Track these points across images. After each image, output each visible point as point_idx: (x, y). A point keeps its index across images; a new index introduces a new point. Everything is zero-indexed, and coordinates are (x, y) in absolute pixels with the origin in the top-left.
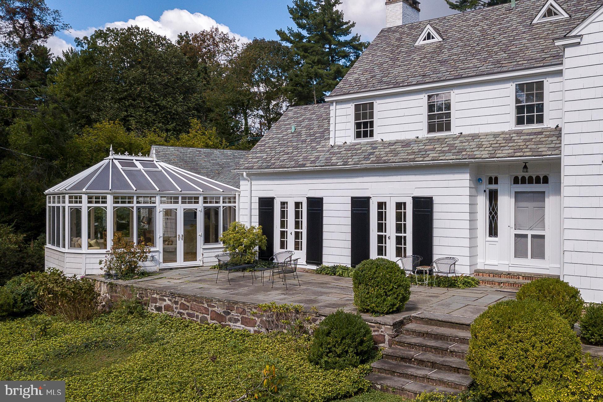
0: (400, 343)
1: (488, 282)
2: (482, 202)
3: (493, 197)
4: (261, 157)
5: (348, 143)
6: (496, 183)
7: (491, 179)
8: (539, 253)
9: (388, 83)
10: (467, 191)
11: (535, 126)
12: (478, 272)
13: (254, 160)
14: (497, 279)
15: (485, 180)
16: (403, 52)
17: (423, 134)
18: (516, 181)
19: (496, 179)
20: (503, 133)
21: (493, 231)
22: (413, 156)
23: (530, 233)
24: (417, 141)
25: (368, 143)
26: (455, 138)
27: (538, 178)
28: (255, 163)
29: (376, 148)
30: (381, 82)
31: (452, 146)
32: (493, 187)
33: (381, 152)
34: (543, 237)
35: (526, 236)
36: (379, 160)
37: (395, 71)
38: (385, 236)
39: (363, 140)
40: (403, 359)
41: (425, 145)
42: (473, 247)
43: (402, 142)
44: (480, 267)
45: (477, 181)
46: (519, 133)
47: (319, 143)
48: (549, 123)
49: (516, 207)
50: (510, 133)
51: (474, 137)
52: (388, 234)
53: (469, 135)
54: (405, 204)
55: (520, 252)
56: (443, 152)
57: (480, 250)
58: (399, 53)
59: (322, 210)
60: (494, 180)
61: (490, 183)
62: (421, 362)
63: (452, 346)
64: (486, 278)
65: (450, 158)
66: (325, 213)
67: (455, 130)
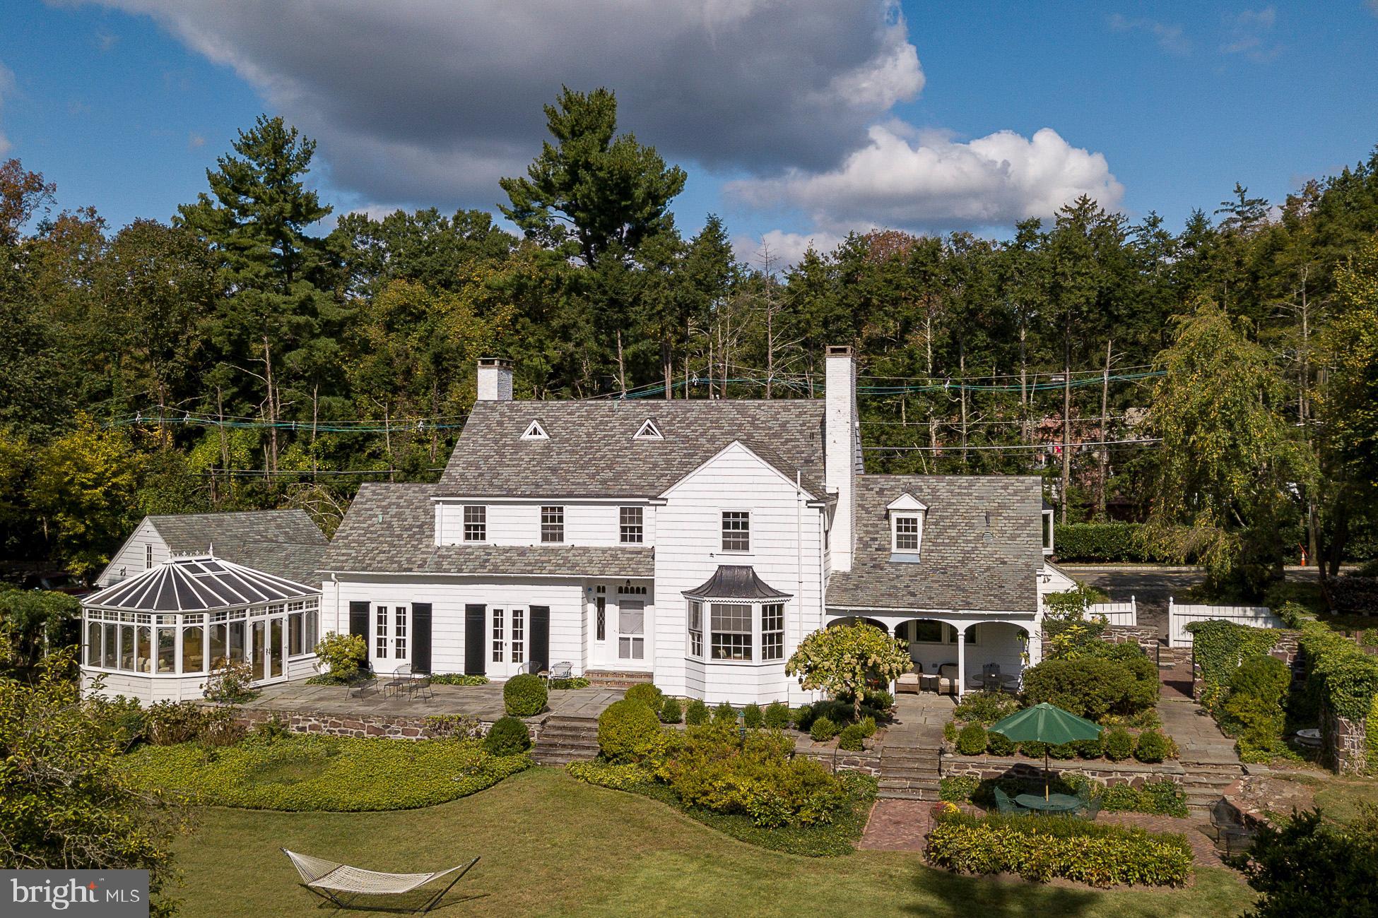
0: (546, 735)
1: (598, 682)
2: (592, 609)
3: (601, 604)
4: (349, 555)
5: (457, 545)
6: (604, 591)
7: (599, 587)
8: (639, 654)
9: (500, 487)
10: (580, 602)
11: (635, 545)
12: (588, 673)
13: (341, 558)
14: (605, 678)
15: (595, 589)
16: (508, 445)
17: (537, 542)
18: (620, 590)
19: (604, 588)
20: (610, 549)
21: (601, 634)
22: (530, 568)
23: (631, 636)
24: (531, 549)
25: (480, 547)
26: (568, 551)
27: (638, 589)
28: (343, 561)
29: (489, 554)
30: (491, 485)
31: (565, 559)
32: (601, 595)
33: (496, 559)
34: (642, 639)
35: (629, 639)
36: (496, 569)
37: (505, 472)
38: (501, 643)
39: (473, 543)
40: (551, 745)
41: (540, 555)
42: (584, 651)
43: (517, 549)
44: (590, 668)
45: (587, 591)
46: (623, 550)
47: (420, 541)
48: (647, 543)
49: (621, 614)
50: (616, 549)
51: (586, 550)
52: (504, 641)
53: (580, 548)
54: (521, 612)
55: (623, 654)
56: (558, 565)
57: (589, 652)
58: (505, 445)
59: (430, 617)
60: (601, 589)
61: (599, 591)
62: (564, 746)
63: (583, 734)
64: (595, 677)
65: (565, 573)
66: (434, 620)
67: (567, 542)
